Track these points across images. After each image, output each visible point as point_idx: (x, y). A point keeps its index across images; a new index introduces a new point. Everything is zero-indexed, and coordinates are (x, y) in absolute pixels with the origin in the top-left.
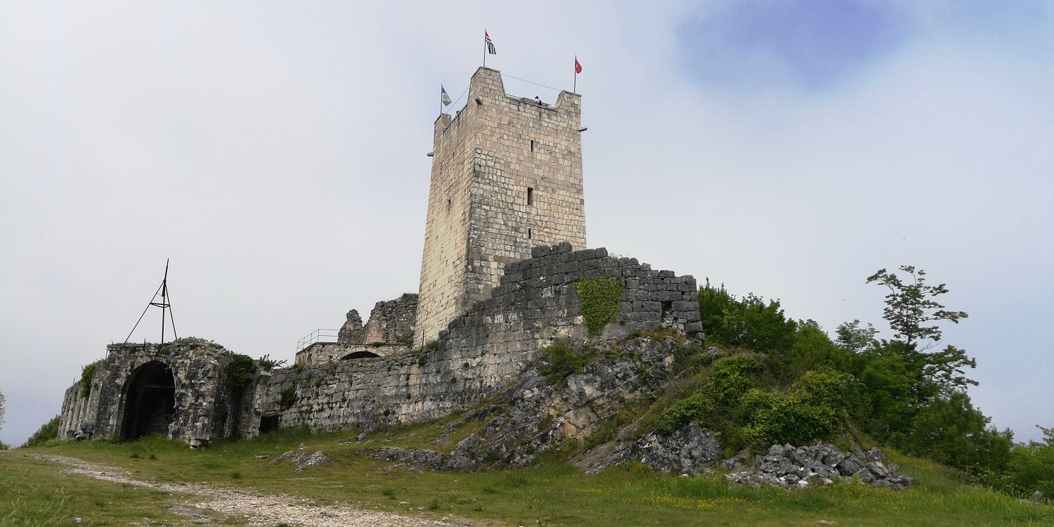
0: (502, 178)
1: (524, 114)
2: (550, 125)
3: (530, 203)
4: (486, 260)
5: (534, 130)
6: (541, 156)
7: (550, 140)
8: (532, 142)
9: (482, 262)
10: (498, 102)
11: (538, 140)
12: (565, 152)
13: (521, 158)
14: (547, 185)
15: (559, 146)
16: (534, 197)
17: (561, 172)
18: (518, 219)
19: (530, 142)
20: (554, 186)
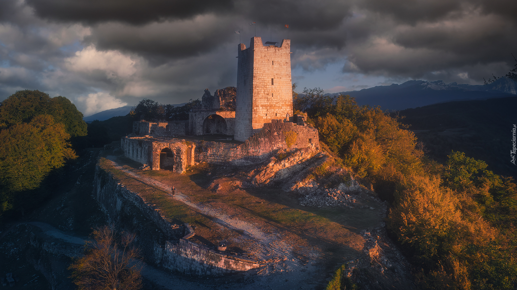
1: (270, 51)
2: (279, 54)
3: (272, 84)
5: (273, 57)
6: (276, 66)
7: (279, 59)
9: (257, 108)
10: (260, 49)
11: (275, 60)
12: (285, 63)
13: (269, 68)
14: (278, 76)
15: (282, 61)
16: (274, 82)
17: (283, 71)
18: (268, 90)
19: (272, 62)
20: (281, 76)
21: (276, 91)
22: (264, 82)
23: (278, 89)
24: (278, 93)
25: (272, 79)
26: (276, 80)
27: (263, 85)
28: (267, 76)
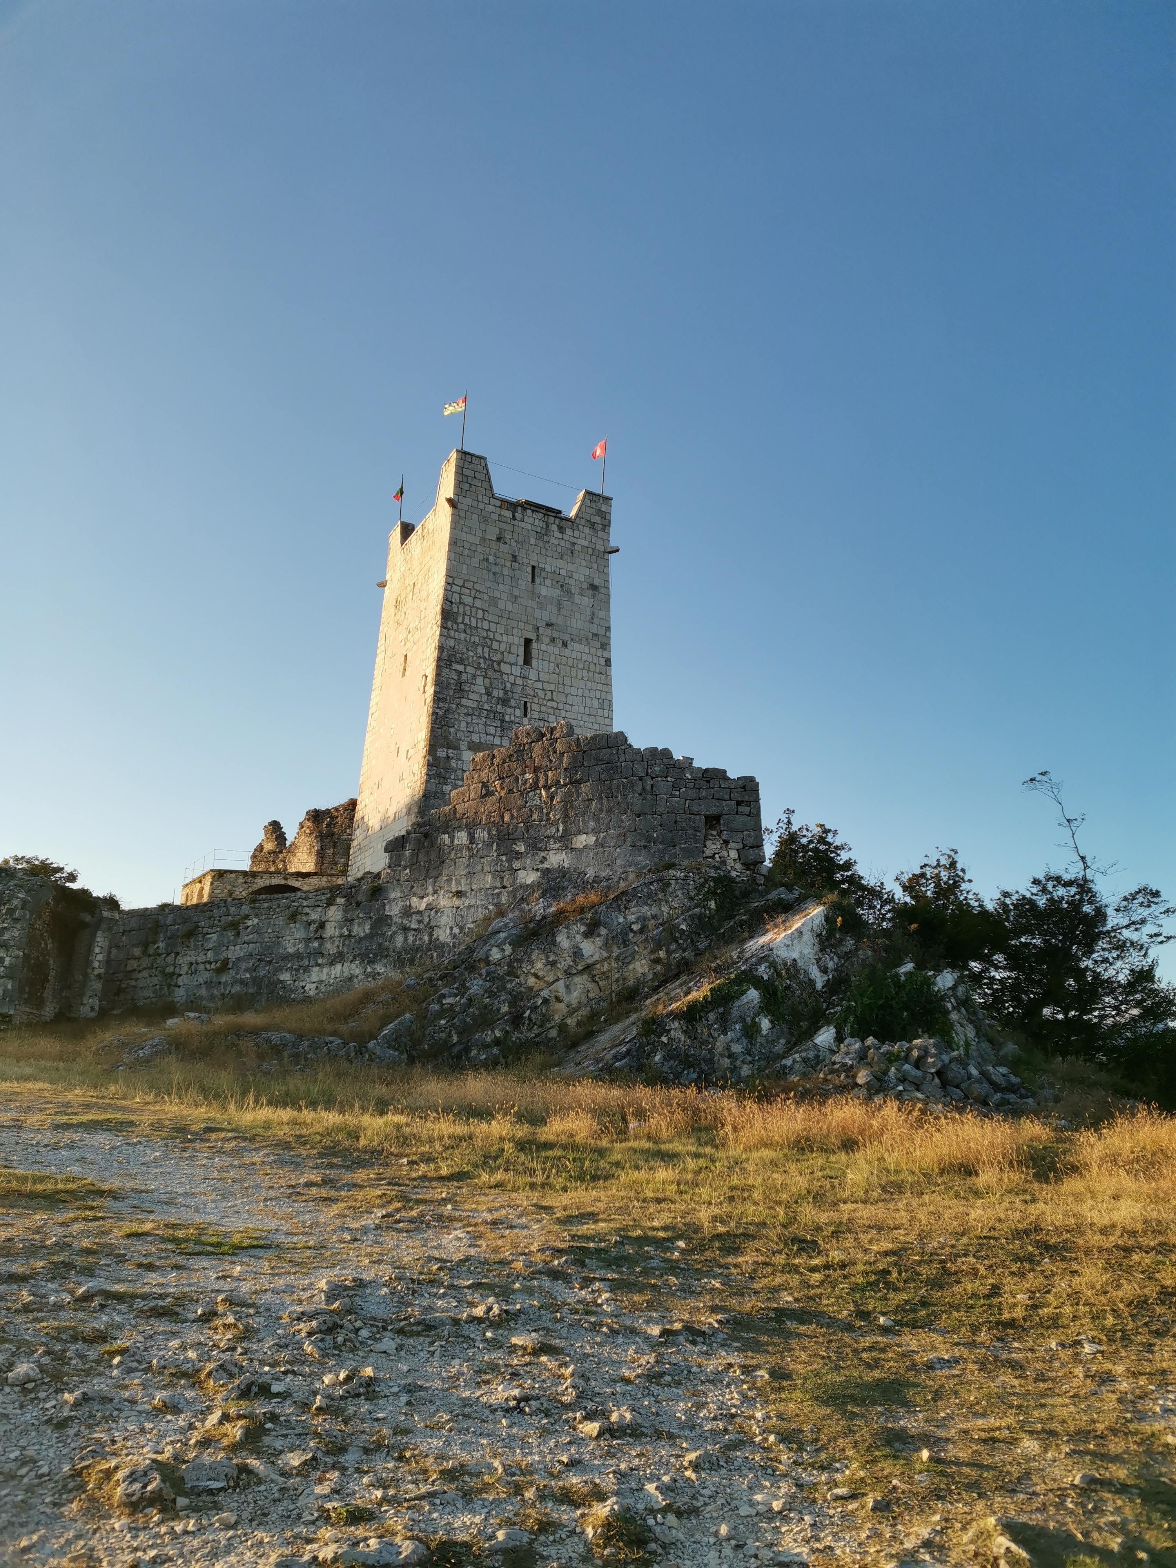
0: (486, 624)
1: (522, 524)
2: (562, 543)
3: (527, 661)
4: (456, 748)
5: (538, 550)
6: (545, 590)
7: (563, 567)
8: (533, 568)
9: (450, 751)
10: (481, 506)
11: (542, 565)
12: (585, 586)
13: (516, 592)
14: (555, 635)
15: (575, 576)
16: (534, 653)
17: (577, 615)
18: (508, 685)
19: (530, 569)
20: (566, 637)
21: (541, 694)
22: (490, 647)
23: (552, 687)
24: (550, 704)
25: (528, 642)
26: (544, 647)
27: (484, 658)
28: (504, 621)
